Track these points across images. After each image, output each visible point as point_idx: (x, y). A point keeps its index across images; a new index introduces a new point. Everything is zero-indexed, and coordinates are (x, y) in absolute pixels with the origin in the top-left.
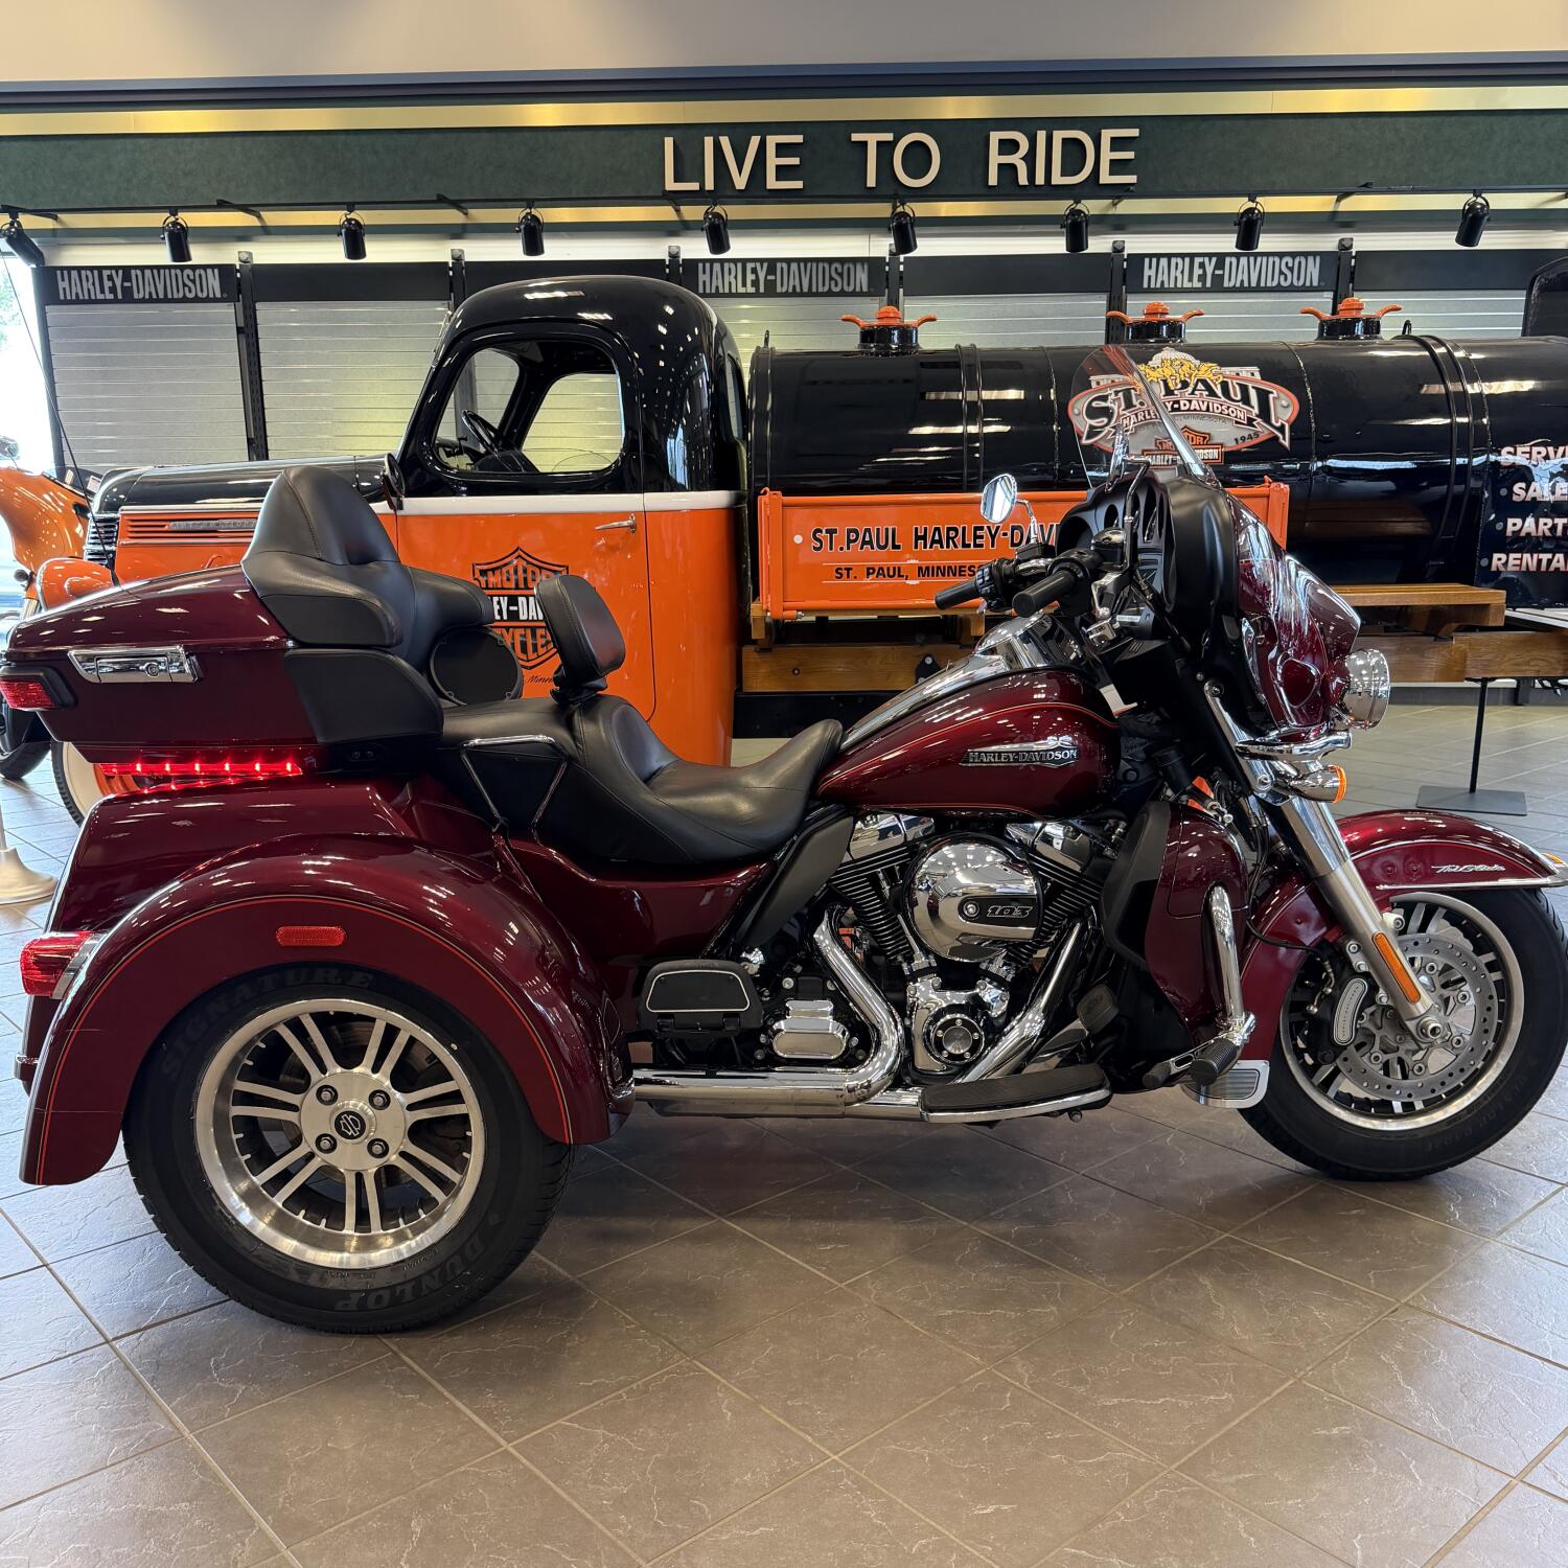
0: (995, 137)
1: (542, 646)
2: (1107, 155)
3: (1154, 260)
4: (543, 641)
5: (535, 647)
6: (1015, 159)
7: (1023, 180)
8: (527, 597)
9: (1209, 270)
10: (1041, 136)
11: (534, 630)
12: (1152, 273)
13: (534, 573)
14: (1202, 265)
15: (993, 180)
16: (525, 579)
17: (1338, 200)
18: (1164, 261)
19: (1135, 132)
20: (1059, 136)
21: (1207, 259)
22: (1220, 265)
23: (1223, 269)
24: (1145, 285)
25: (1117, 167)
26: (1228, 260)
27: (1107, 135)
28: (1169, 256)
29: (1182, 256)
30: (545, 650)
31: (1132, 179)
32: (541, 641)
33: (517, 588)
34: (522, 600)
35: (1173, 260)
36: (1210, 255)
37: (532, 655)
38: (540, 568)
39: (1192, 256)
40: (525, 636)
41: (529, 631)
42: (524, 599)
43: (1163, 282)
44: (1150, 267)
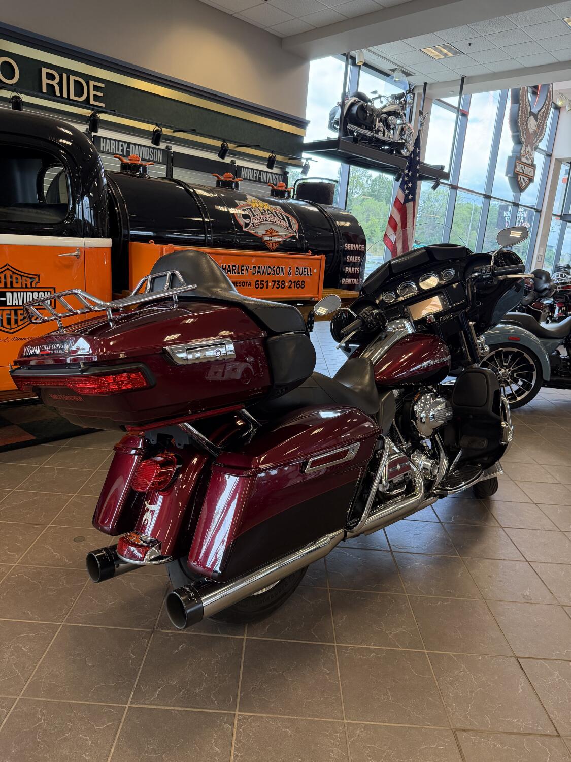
0: (45, 71)
1: (21, 320)
2: (92, 93)
3: (104, 140)
4: (22, 317)
5: (16, 321)
6: (54, 83)
7: (58, 93)
8: (12, 292)
9: (125, 148)
10: (65, 76)
11: (16, 311)
12: (104, 145)
13: (17, 279)
14: (122, 146)
15: (44, 90)
16: (11, 283)
17: (174, 131)
18: (108, 141)
19: (103, 85)
20: (72, 78)
21: (124, 144)
22: (128, 147)
23: (130, 148)
24: (102, 150)
25: (96, 98)
26: (131, 145)
27: (92, 83)
28: (110, 139)
29: (115, 140)
30: (23, 322)
31: (103, 105)
32: (20, 317)
33: (6, 287)
34: (8, 294)
35: (112, 141)
36: (125, 142)
37: (13, 325)
38: (21, 276)
39: (119, 141)
40: (10, 315)
41: (13, 312)
42: (10, 294)
43: (108, 150)
44: (103, 142)
